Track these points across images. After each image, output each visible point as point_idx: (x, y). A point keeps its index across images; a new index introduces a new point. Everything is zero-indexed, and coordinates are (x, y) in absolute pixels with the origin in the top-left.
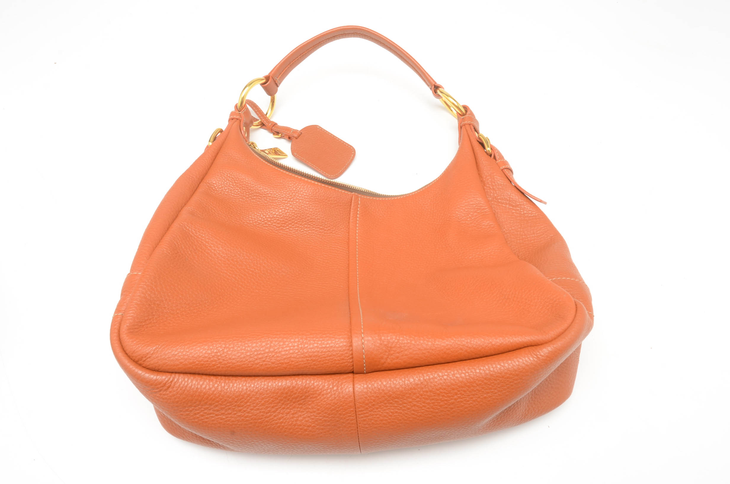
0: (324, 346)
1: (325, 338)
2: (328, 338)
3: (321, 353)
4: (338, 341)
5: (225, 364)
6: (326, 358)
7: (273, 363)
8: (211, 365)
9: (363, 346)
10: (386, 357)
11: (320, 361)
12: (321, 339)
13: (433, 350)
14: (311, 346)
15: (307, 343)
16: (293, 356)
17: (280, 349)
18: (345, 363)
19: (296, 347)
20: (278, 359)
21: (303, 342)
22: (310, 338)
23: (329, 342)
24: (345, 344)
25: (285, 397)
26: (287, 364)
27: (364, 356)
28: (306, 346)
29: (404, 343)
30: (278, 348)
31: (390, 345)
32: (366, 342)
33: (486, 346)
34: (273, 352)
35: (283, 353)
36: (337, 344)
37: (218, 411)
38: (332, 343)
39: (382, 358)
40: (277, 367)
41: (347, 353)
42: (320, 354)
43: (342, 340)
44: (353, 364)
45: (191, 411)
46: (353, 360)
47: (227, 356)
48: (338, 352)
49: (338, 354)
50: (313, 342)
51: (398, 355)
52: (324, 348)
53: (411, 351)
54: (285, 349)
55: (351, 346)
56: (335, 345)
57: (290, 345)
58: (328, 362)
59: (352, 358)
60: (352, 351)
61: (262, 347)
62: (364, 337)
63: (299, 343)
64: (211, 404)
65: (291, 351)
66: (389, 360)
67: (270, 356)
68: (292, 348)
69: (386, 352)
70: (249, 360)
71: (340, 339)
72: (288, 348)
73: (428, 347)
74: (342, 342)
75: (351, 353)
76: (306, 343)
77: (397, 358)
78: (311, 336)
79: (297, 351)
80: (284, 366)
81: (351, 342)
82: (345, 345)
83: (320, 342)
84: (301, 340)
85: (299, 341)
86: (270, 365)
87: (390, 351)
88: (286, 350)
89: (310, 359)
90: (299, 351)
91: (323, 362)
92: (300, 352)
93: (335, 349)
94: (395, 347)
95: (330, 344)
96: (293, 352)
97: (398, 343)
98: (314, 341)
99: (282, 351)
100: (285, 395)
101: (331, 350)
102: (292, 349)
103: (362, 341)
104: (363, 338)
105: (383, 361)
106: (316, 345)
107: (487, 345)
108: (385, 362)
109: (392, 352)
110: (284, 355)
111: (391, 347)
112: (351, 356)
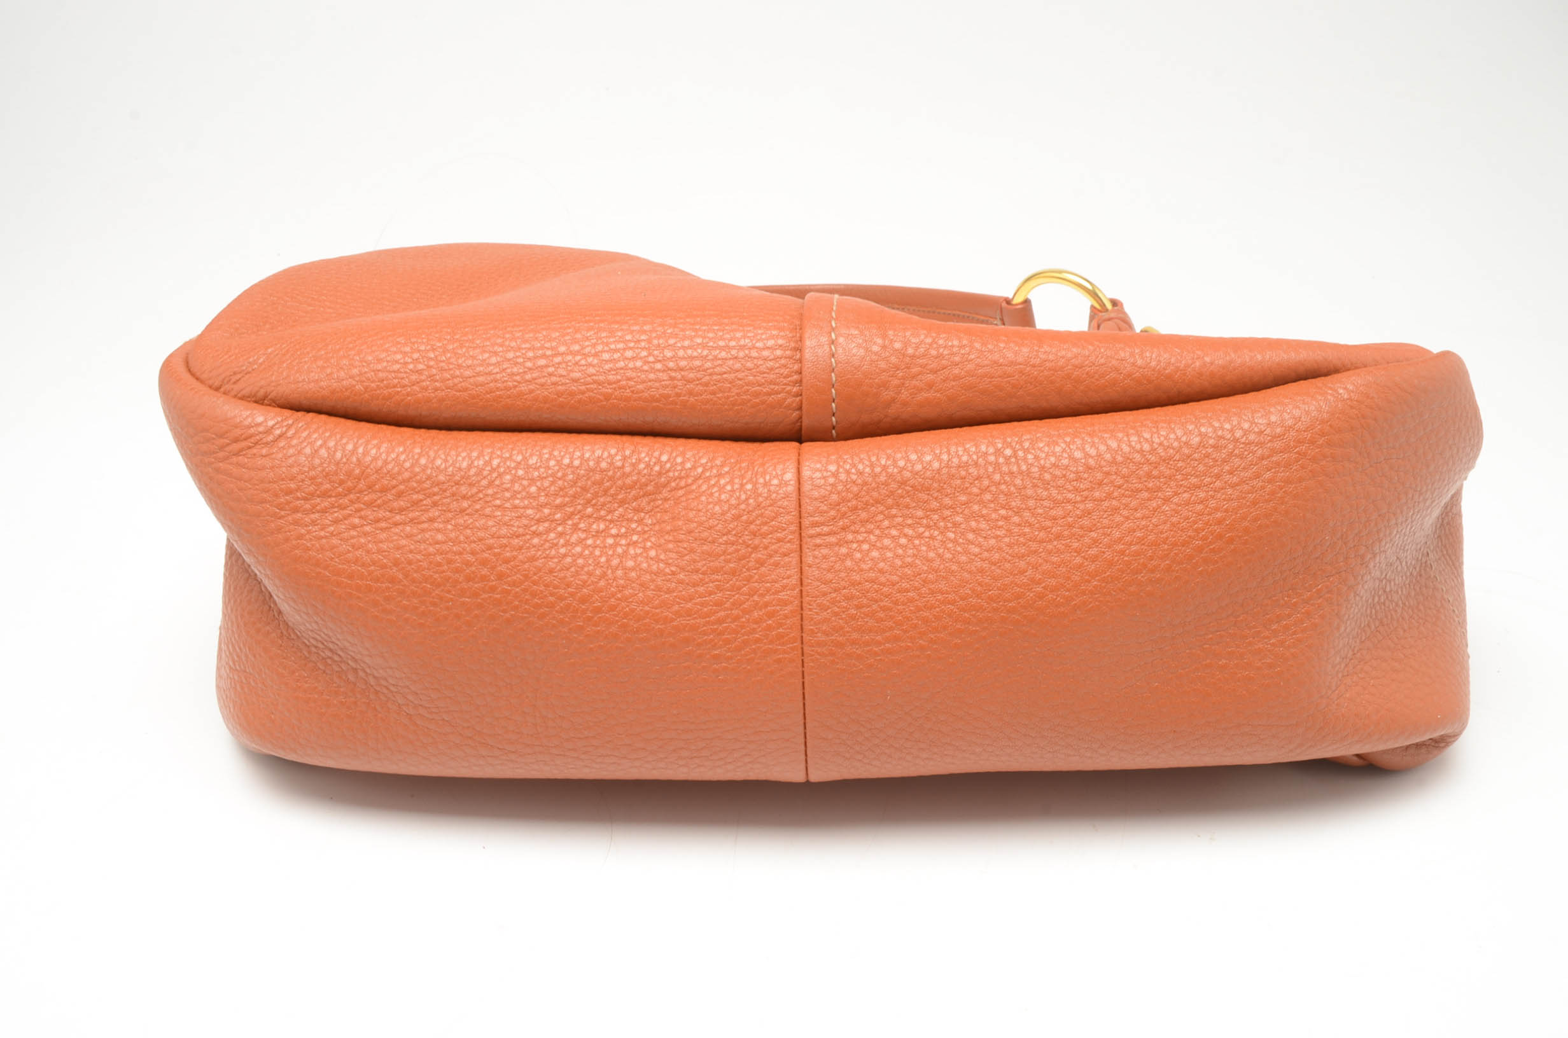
0: (722, 343)
1: (727, 325)
2: (734, 327)
3: (713, 360)
4: (762, 334)
5: (443, 380)
6: (725, 376)
7: (575, 381)
8: (406, 382)
9: (833, 347)
10: (896, 382)
11: (707, 384)
12: (716, 328)
13: (1034, 366)
14: (686, 343)
15: (676, 334)
16: (631, 365)
17: (600, 348)
18: (777, 393)
19: (643, 344)
20: (592, 370)
21: (664, 333)
22: (684, 323)
23: (739, 335)
24: (780, 342)
25: (599, 483)
26: (614, 386)
27: (833, 375)
28: (672, 341)
29: (953, 346)
30: (594, 345)
31: (910, 351)
32: (841, 340)
33: (1187, 366)
34: (578, 353)
35: (606, 356)
36: (758, 341)
37: (401, 510)
38: (744, 337)
39: (884, 385)
40: (583, 393)
41: (785, 366)
42: (709, 364)
43: (774, 332)
44: (801, 401)
45: (324, 511)
46: (801, 390)
47: (453, 360)
48: (760, 362)
49: (758, 367)
50: (693, 334)
51: (931, 377)
52: (722, 349)
53: (970, 366)
54: (613, 346)
55: (799, 349)
56: (754, 342)
57: (629, 337)
58: (730, 388)
59: (800, 382)
60: (801, 362)
61: (549, 341)
62: (836, 326)
63: (654, 335)
64: (384, 490)
65: (629, 354)
66: (904, 395)
67: (570, 361)
68: (632, 345)
69: (898, 369)
70: (509, 371)
71: (769, 329)
72: (621, 346)
73: (1020, 360)
74: (772, 337)
75: (796, 367)
76: (673, 335)
77: (930, 386)
78: (688, 320)
79: (644, 353)
80: (604, 390)
81: (801, 339)
82: (781, 346)
83: (711, 335)
84: (659, 329)
85: (653, 330)
86: (568, 383)
87: (908, 368)
88: (616, 351)
89: (678, 375)
90: (650, 355)
91: (715, 385)
92: (653, 356)
93: (754, 354)
94: (924, 356)
95: (739, 339)
96: (635, 355)
97: (935, 346)
98: (696, 330)
99: (603, 351)
100: (598, 477)
101: (741, 354)
102: (631, 348)
103: (831, 336)
104: (833, 329)
105: (886, 395)
106: (699, 341)
107: (1190, 362)
108: (893, 400)
109: (915, 370)
110: (607, 361)
111: (913, 357)
112: (796, 377)
